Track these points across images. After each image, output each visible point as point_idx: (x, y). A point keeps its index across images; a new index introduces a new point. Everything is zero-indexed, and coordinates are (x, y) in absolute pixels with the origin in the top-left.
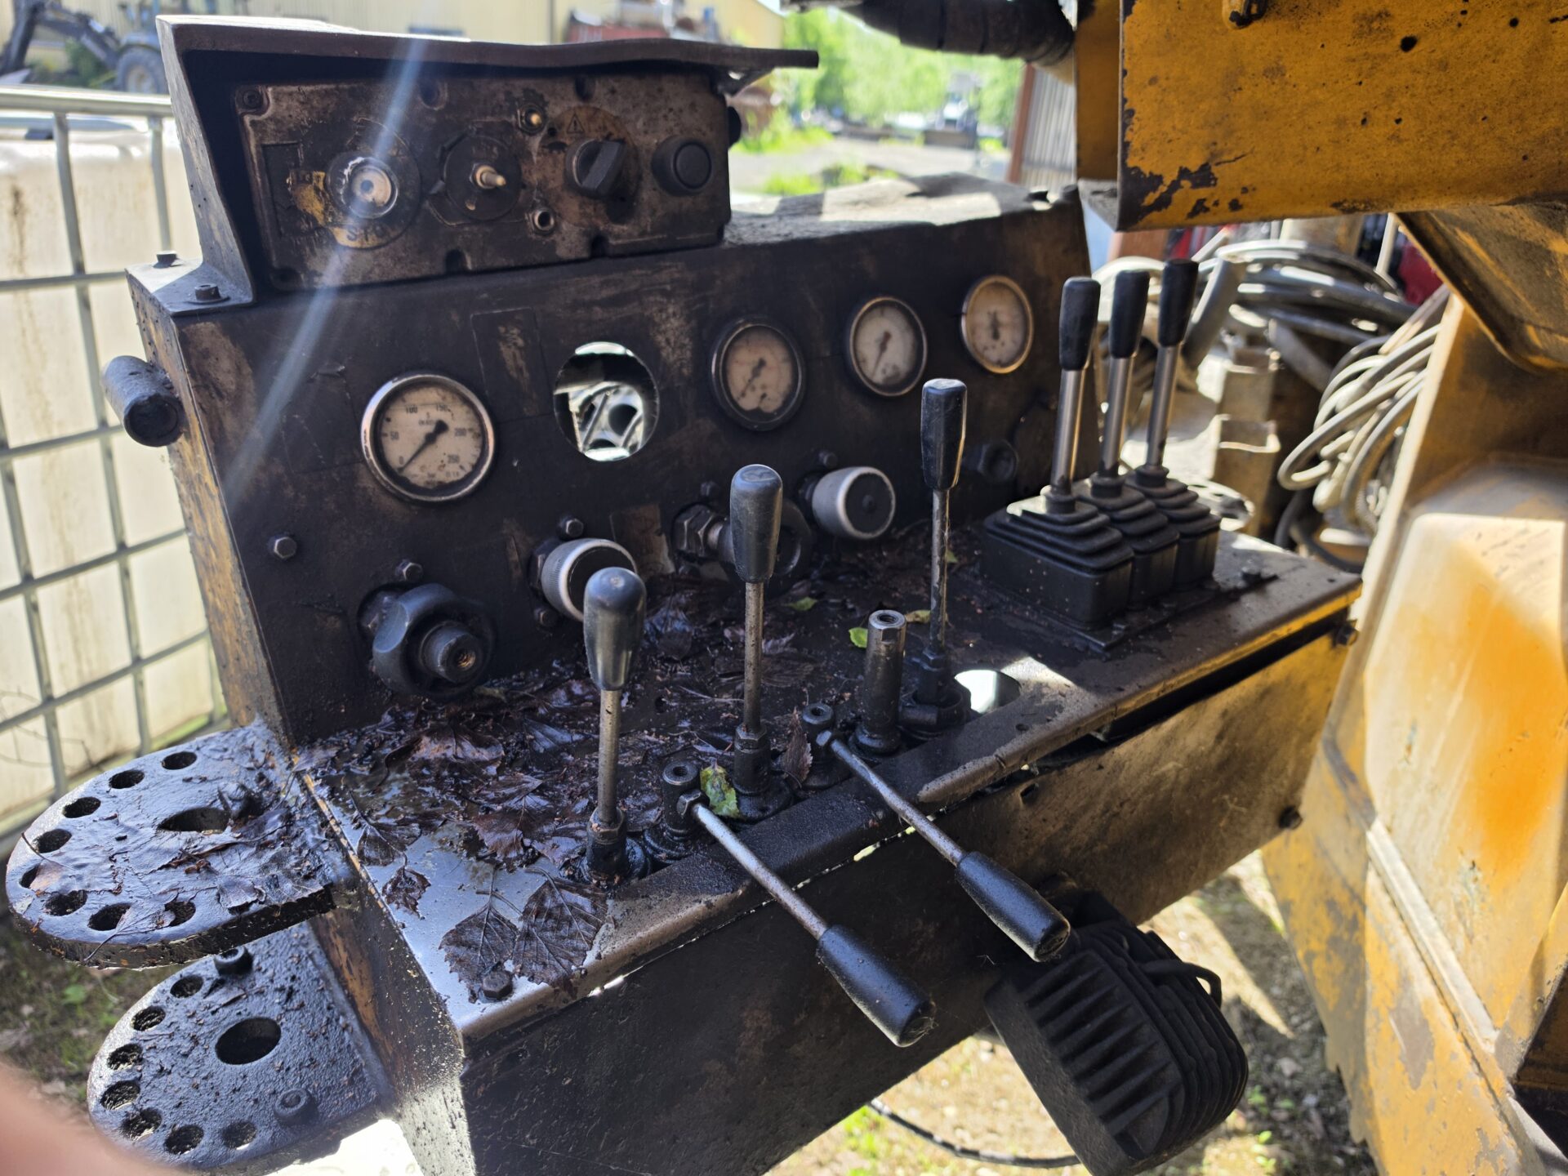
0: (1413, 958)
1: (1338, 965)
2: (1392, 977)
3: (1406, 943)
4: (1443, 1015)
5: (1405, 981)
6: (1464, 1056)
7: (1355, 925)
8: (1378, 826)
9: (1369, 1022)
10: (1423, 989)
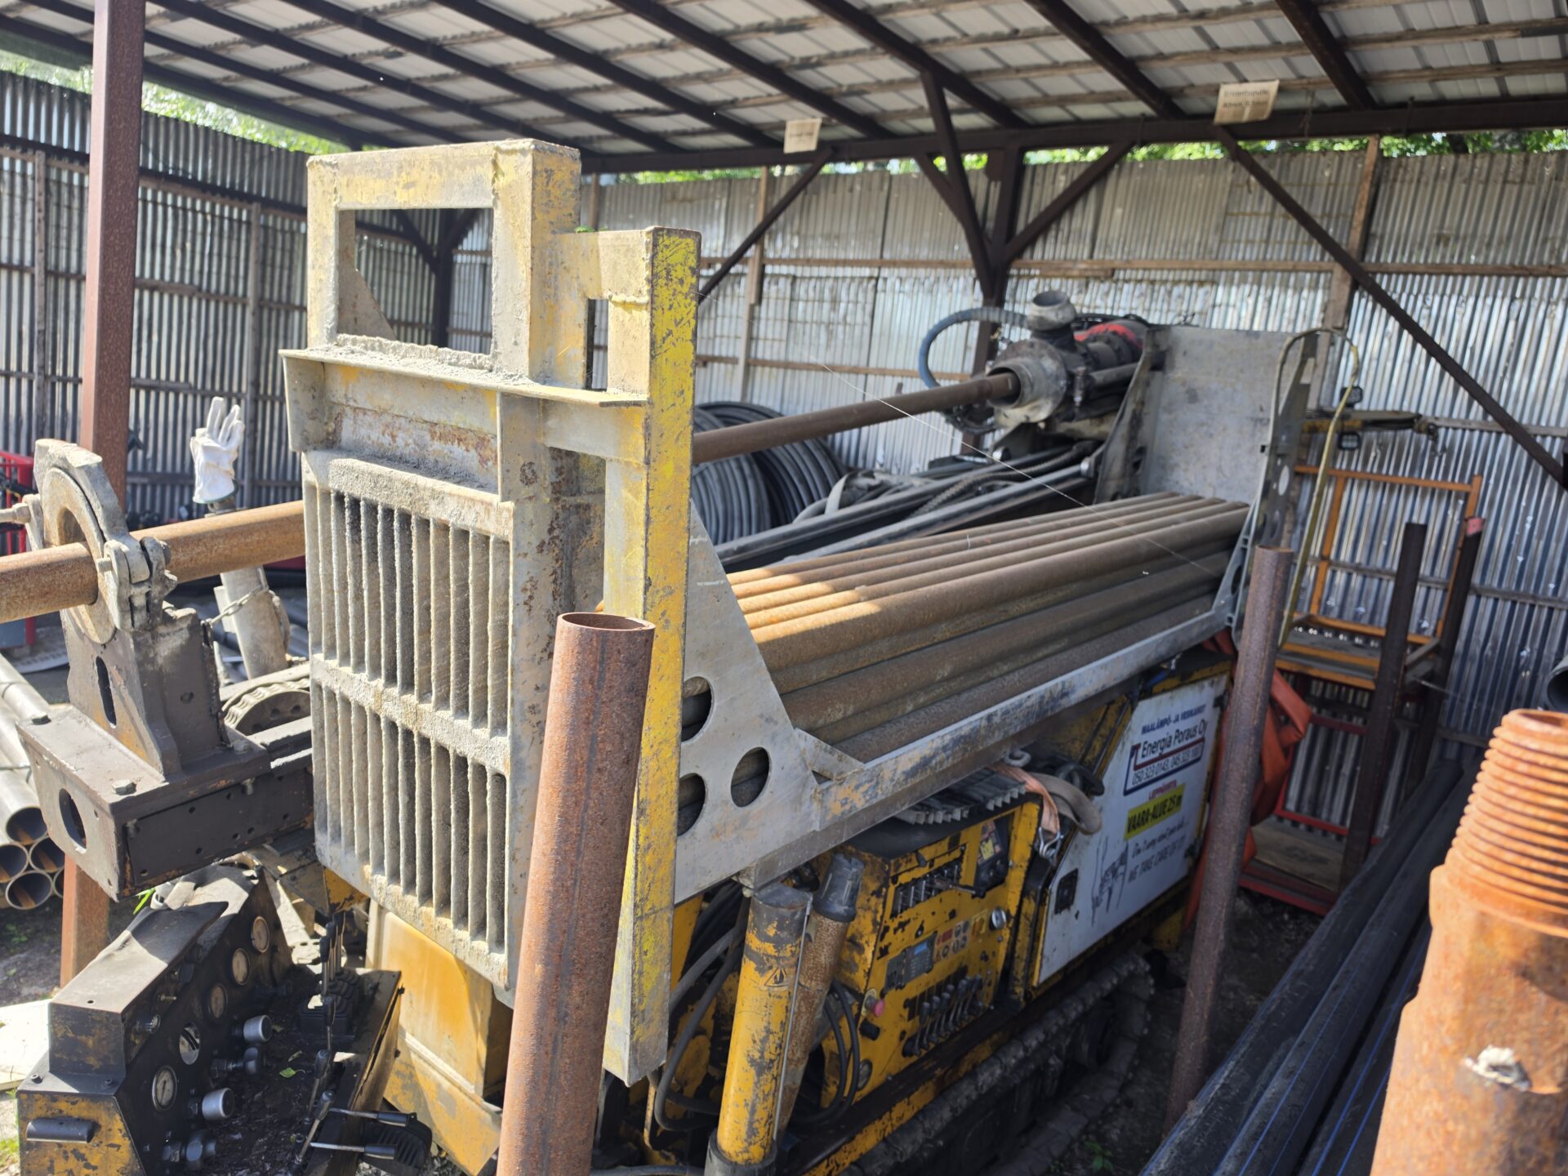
0: (439, 1077)
1: (409, 1094)
2: (434, 1087)
3: (435, 1073)
4: (456, 1090)
5: (439, 1086)
6: (466, 1099)
7: (412, 1076)
8: (408, 1035)
9: (430, 1107)
10: (446, 1084)
